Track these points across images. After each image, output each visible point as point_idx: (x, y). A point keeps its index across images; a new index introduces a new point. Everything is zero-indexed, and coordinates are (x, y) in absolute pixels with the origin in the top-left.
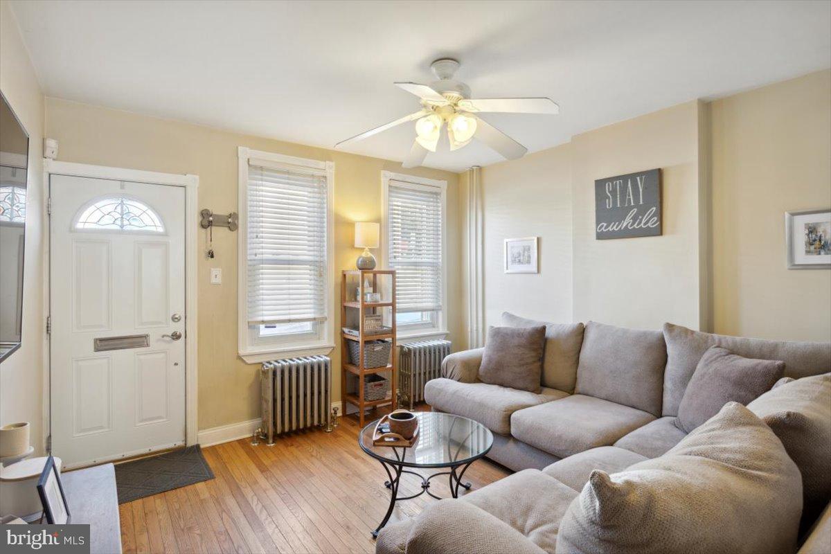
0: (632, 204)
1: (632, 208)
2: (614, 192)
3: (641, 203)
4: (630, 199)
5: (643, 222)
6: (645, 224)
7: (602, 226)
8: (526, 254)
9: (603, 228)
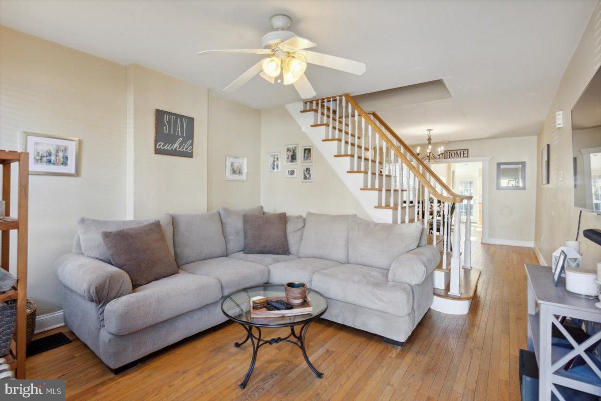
0: (180, 135)
1: (179, 137)
2: (169, 122)
3: (185, 135)
4: (178, 131)
5: (185, 148)
6: (186, 149)
7: (161, 144)
8: (61, 154)
9: (161, 146)
